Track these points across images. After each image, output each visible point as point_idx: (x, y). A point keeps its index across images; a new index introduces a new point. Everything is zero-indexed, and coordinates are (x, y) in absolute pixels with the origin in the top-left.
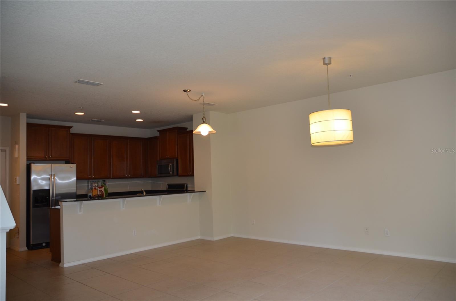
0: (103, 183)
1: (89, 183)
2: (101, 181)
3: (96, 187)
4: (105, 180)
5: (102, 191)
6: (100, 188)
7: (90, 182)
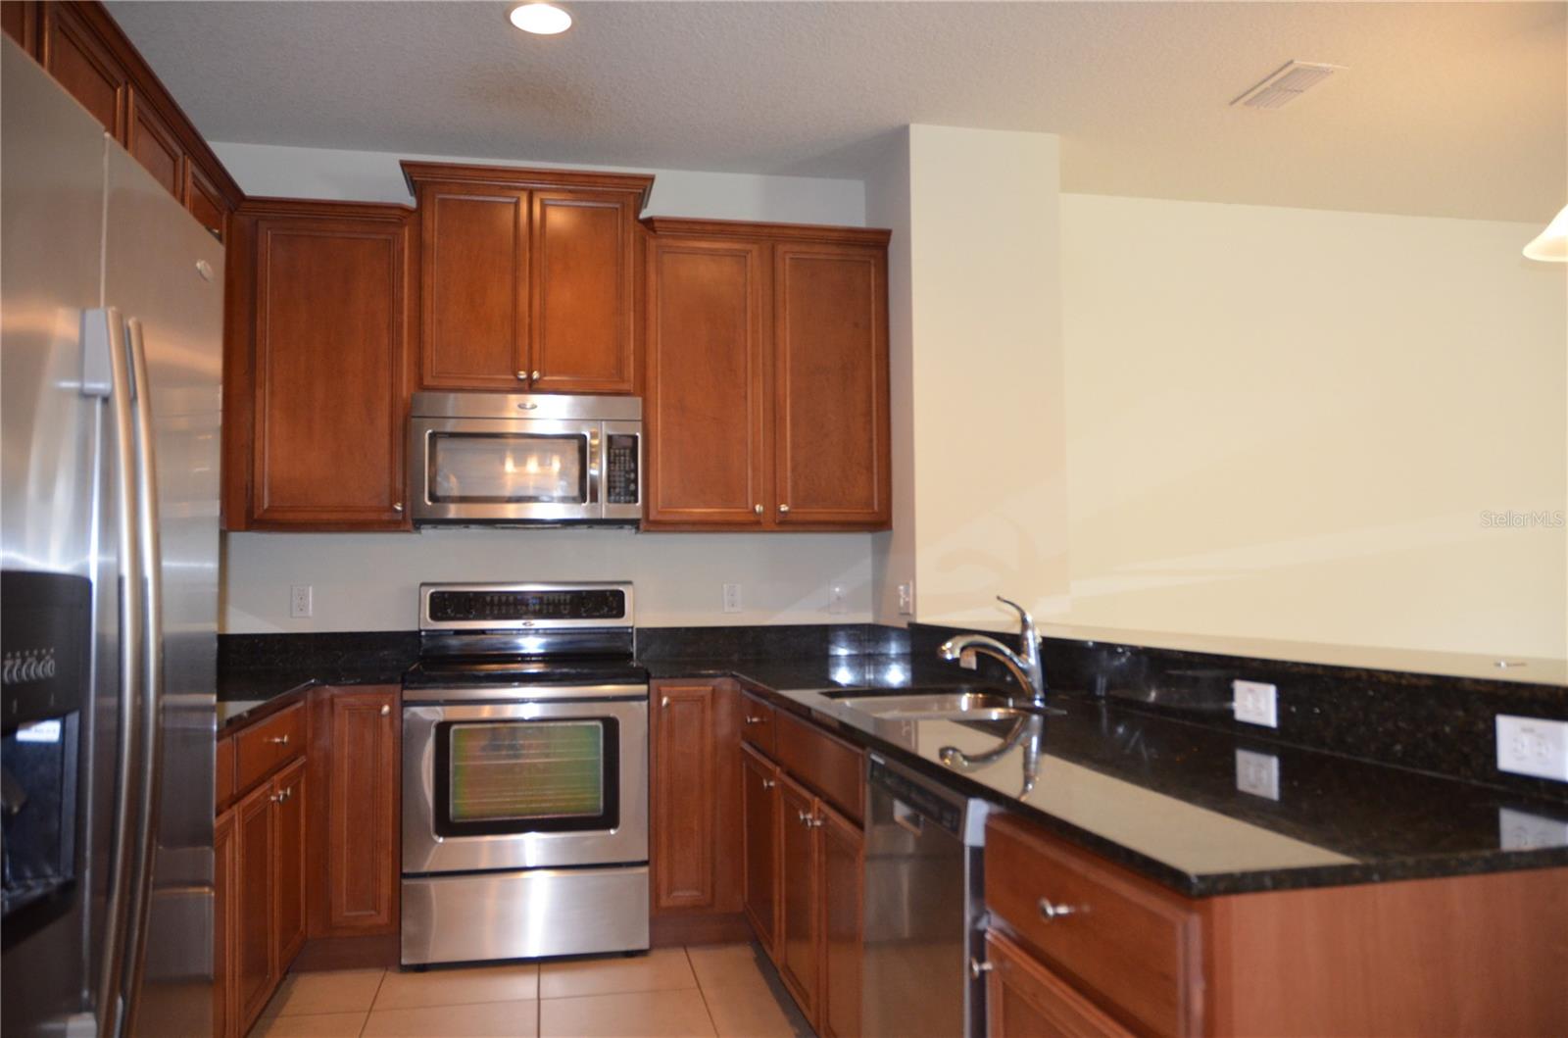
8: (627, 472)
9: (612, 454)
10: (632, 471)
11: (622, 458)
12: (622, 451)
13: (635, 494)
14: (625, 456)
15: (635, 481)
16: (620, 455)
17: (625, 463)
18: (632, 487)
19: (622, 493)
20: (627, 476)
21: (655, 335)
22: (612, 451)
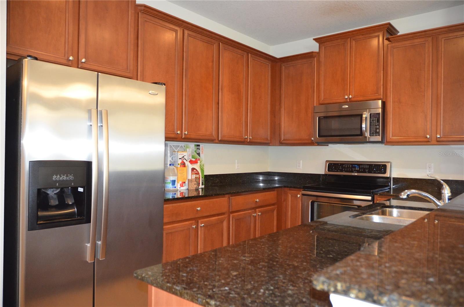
0: (195, 151)
1: (169, 148)
2: (192, 146)
3: (185, 161)
4: (199, 146)
5: (197, 171)
6: (191, 162)
7: (170, 146)
8: (376, 126)
9: (371, 120)
10: (378, 125)
11: (375, 121)
12: (375, 119)
13: (379, 133)
14: (375, 120)
15: (379, 129)
16: (374, 120)
17: (375, 123)
18: (378, 131)
19: (374, 133)
20: (376, 127)
21: (390, 78)
22: (371, 119)
